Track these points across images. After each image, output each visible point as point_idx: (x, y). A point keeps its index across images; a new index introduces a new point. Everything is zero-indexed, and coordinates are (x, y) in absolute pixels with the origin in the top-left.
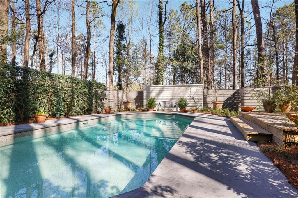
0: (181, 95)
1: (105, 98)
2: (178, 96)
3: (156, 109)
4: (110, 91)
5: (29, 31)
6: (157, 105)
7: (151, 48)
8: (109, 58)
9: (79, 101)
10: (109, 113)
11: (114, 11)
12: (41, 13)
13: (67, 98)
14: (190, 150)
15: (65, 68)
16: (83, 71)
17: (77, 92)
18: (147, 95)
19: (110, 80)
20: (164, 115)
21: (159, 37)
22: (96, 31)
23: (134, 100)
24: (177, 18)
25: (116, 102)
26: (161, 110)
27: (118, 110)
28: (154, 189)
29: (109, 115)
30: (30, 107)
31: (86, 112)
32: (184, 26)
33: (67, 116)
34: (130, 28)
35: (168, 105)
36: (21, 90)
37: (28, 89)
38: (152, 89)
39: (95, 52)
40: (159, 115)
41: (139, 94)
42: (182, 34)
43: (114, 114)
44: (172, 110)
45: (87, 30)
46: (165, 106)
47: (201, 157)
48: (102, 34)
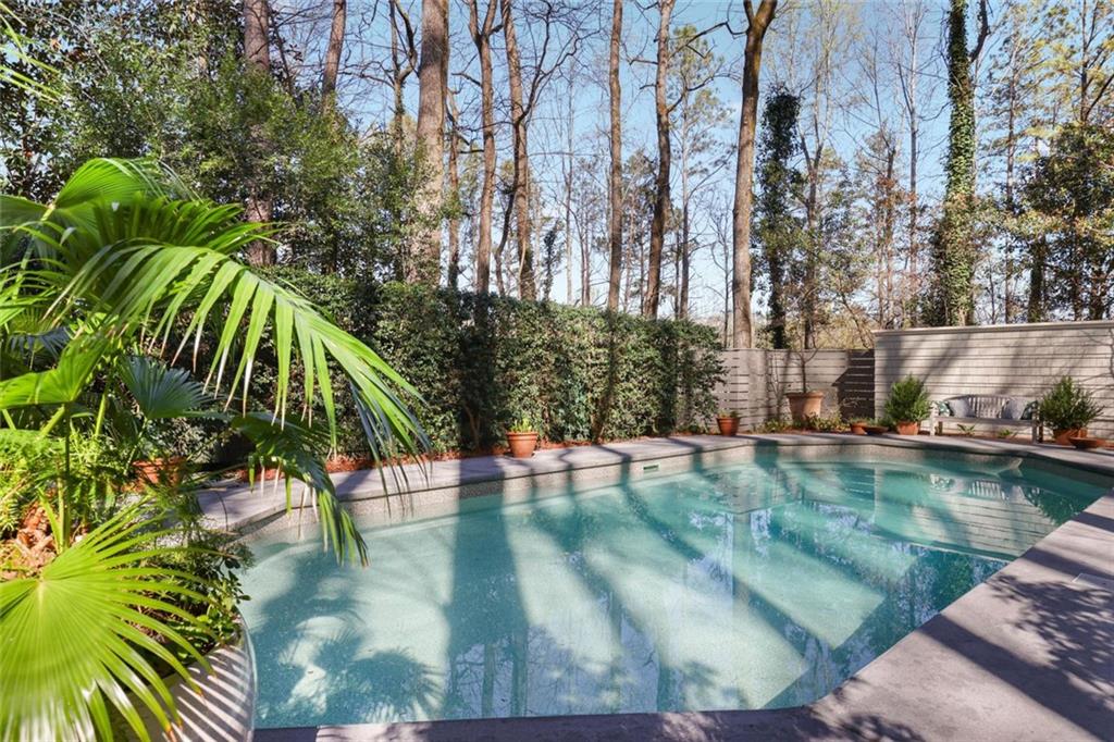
0: (1058, 367)
1: (720, 380)
2: (1046, 371)
3: (929, 424)
4: (739, 354)
5: (490, 173)
6: (934, 413)
7: (913, 165)
8: (736, 232)
9: (630, 390)
10: (733, 433)
11: (752, 53)
12: (521, 114)
13: (596, 380)
14: (1042, 616)
15: (589, 275)
16: (646, 278)
17: (626, 360)
18: (886, 368)
19: (739, 313)
20: (962, 454)
21: (948, 119)
22: (690, 134)
23: (834, 385)
24: (1048, 10)
25: (761, 392)
26: (955, 432)
27: (767, 426)
28: (849, 721)
29: (732, 442)
30: (495, 407)
31: (654, 430)
32: (1091, 39)
33: (595, 439)
34: (822, 97)
35: (991, 414)
36: (476, 359)
37: (492, 355)
38: (910, 341)
39: (689, 208)
40: (942, 453)
41: (852, 363)
42: (1078, 81)
43: (751, 441)
44: (1008, 433)
45: (660, 140)
46: (972, 416)
47: (1087, 655)
48: (715, 138)
